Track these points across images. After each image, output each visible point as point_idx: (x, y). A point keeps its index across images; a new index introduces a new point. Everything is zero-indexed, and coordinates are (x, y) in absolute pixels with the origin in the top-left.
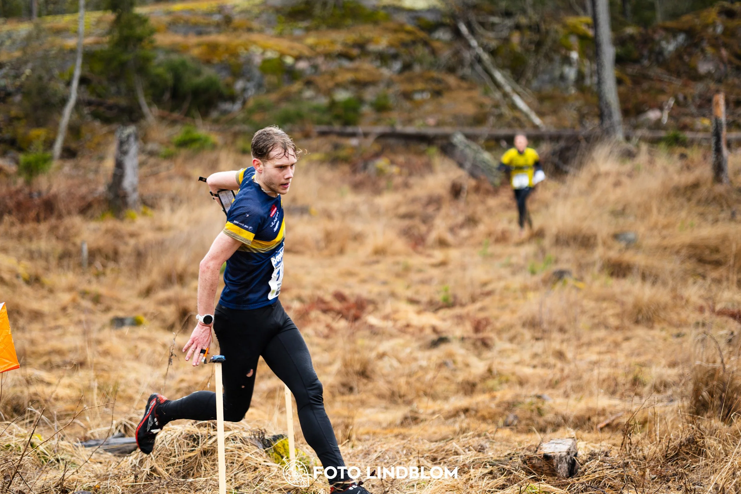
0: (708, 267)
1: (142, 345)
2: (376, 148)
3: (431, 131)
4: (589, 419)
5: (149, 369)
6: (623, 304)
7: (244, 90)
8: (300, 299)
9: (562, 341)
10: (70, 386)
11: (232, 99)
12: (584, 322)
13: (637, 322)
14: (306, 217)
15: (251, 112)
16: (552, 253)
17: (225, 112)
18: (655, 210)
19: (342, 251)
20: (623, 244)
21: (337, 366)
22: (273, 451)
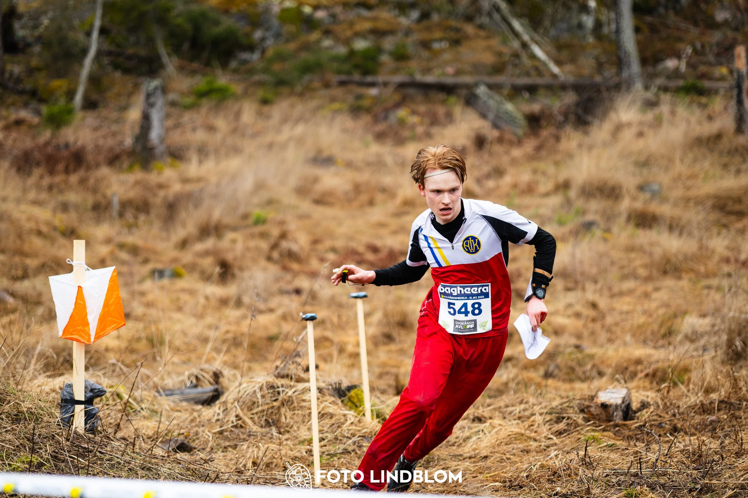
0: (733, 218)
1: (184, 297)
2: (397, 97)
3: (449, 81)
4: (626, 368)
5: (193, 320)
6: (651, 254)
7: (263, 39)
8: (333, 250)
9: (595, 292)
10: (119, 337)
11: (251, 48)
12: (614, 273)
13: (665, 273)
14: (333, 169)
15: (271, 61)
16: (579, 203)
17: (245, 62)
18: (678, 161)
19: (371, 203)
20: (648, 195)
21: (378, 316)
22: (348, 400)
